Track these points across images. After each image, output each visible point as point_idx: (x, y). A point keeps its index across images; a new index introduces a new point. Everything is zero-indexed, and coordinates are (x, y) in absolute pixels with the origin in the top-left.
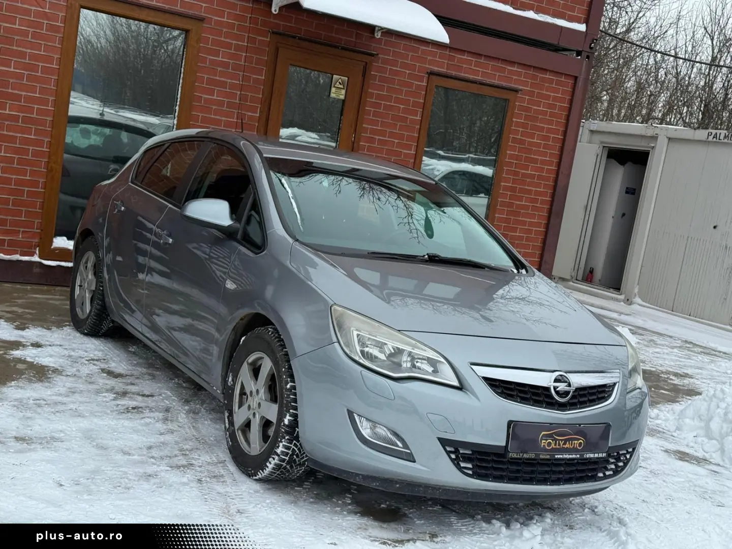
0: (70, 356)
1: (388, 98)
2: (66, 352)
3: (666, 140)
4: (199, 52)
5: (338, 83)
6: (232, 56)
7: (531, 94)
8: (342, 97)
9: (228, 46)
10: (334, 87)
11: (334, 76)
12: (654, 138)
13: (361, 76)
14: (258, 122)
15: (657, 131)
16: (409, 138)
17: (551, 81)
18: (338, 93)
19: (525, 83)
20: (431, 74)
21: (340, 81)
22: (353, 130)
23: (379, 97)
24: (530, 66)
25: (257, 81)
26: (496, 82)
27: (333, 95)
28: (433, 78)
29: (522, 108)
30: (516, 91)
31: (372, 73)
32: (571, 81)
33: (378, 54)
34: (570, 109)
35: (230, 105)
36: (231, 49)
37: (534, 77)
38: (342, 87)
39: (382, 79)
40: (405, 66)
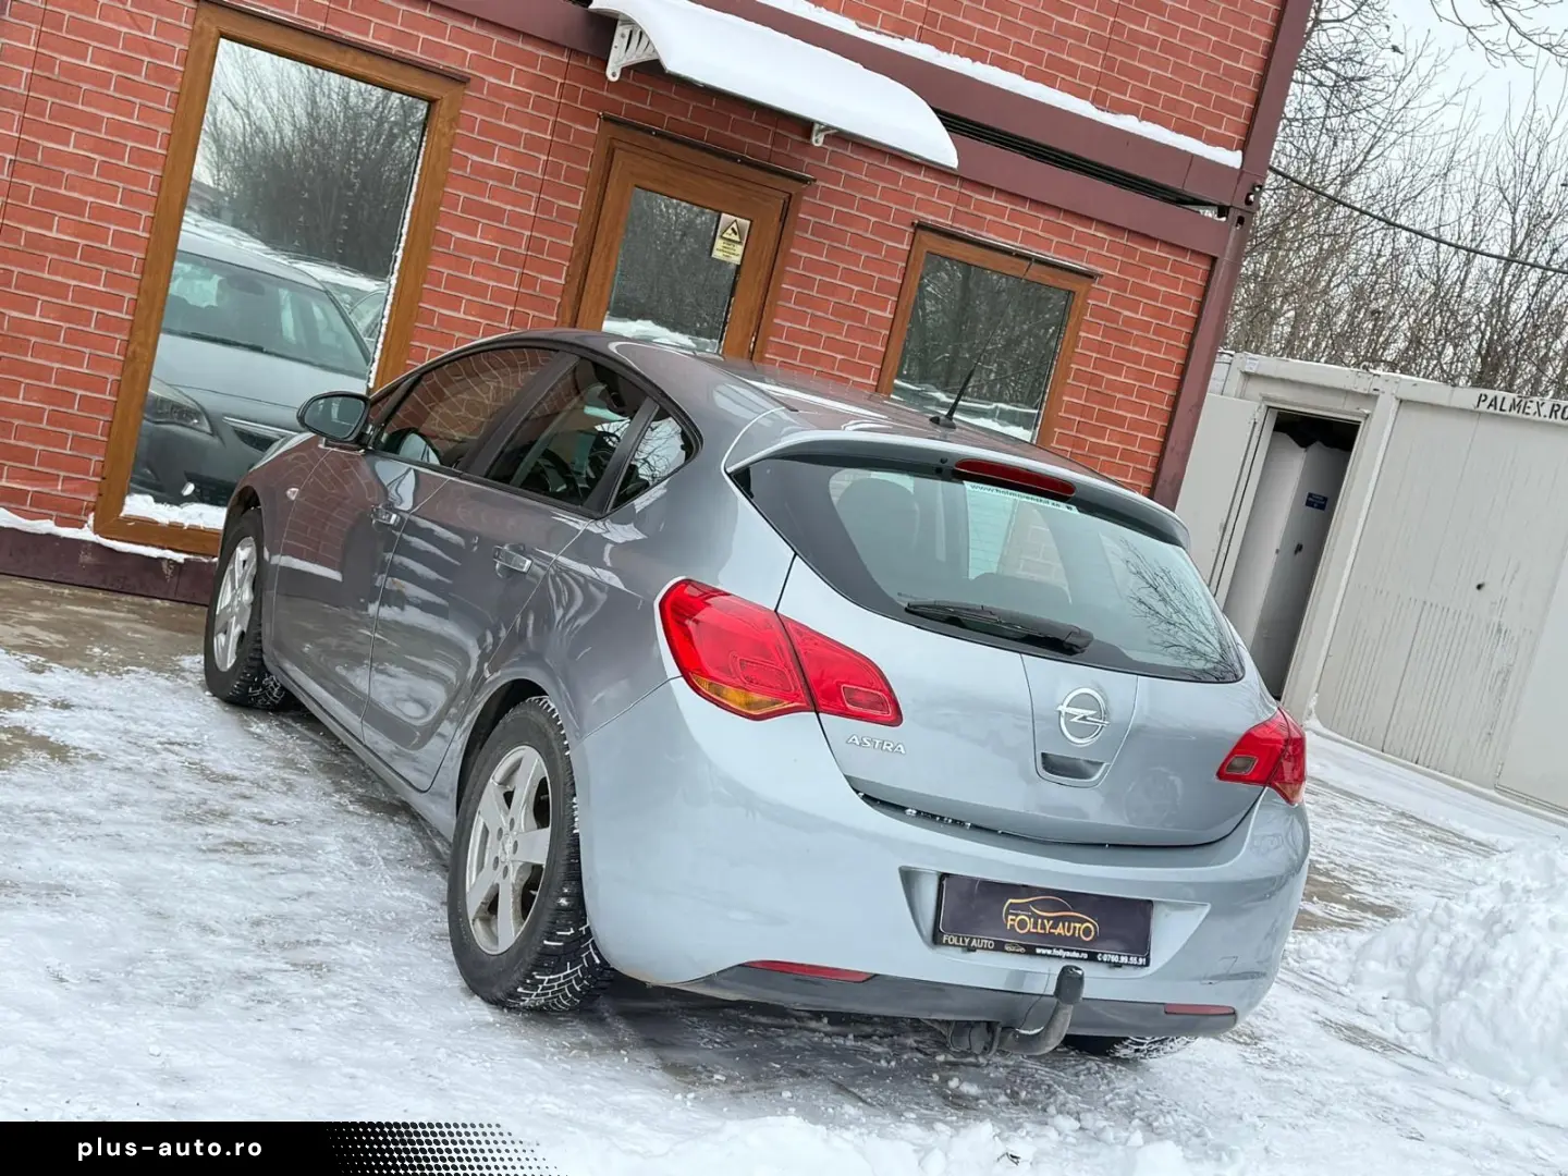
0: (127, 732)
1: (830, 269)
2: (120, 724)
3: (1395, 404)
4: (452, 146)
5: (730, 231)
6: (517, 158)
7: (1121, 285)
8: (736, 260)
9: (513, 137)
10: (721, 237)
11: (724, 215)
12: (1371, 398)
13: (776, 219)
14: (562, 298)
15: (1378, 384)
16: (867, 354)
17: (1162, 263)
18: (728, 252)
19: (1110, 263)
20: (921, 226)
21: (734, 226)
22: (752, 328)
23: (812, 265)
24: (1123, 229)
25: (563, 212)
26: (1050, 256)
27: (717, 254)
28: (924, 236)
29: (1099, 312)
30: (1090, 276)
31: (801, 216)
32: (1204, 267)
33: (815, 180)
34: (1197, 322)
35: (506, 257)
36: (518, 145)
37: (1129, 252)
38: (736, 238)
39: (820, 230)
40: (866, 206)
